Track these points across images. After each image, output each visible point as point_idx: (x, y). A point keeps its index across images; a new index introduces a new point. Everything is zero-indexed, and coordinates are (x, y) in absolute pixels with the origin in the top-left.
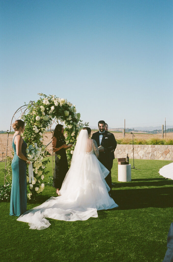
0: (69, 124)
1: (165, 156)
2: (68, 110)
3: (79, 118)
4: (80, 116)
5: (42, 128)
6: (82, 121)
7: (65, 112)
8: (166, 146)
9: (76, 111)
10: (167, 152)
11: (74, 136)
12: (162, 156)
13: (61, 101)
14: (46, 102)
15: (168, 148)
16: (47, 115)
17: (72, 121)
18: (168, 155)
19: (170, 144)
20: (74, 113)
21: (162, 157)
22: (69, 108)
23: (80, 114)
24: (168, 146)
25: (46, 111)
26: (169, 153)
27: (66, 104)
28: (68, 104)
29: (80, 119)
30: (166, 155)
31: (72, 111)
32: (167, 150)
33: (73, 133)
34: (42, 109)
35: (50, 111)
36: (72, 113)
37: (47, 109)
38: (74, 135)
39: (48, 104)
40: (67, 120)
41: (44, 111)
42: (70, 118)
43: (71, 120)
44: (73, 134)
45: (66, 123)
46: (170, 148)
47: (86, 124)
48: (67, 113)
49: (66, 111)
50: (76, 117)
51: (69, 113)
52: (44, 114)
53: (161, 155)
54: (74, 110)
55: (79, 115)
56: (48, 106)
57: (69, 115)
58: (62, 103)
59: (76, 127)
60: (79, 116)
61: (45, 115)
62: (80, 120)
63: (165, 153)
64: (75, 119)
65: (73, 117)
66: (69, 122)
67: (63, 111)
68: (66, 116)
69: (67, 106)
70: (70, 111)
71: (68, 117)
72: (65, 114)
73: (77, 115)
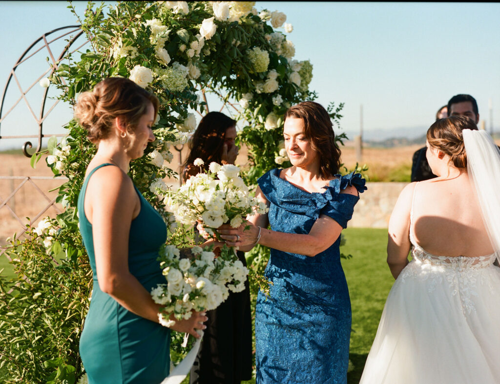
0: (268, 110)
2: (266, 46)
3: (307, 83)
4: (311, 76)
5: (162, 130)
7: (249, 52)
9: (292, 52)
11: (284, 164)
16: (176, 64)
17: (279, 97)
20: (288, 60)
22: (268, 37)
23: (311, 67)
31: (279, 52)
33: (282, 151)
34: (156, 31)
36: (278, 63)
37: (182, 33)
39: (180, 10)
40: (259, 90)
41: (163, 42)
42: (272, 85)
43: (275, 94)
45: (252, 107)
48: (261, 58)
49: (257, 49)
50: (296, 79)
51: (268, 60)
54: (283, 47)
55: (306, 70)
57: (270, 68)
58: (241, 13)
60: (308, 75)
64: (294, 86)
65: (286, 78)
66: (265, 101)
67: (243, 50)
68: (257, 75)
69: (259, 27)
70: (270, 50)
71: (262, 77)
72: (253, 61)
73: (299, 69)
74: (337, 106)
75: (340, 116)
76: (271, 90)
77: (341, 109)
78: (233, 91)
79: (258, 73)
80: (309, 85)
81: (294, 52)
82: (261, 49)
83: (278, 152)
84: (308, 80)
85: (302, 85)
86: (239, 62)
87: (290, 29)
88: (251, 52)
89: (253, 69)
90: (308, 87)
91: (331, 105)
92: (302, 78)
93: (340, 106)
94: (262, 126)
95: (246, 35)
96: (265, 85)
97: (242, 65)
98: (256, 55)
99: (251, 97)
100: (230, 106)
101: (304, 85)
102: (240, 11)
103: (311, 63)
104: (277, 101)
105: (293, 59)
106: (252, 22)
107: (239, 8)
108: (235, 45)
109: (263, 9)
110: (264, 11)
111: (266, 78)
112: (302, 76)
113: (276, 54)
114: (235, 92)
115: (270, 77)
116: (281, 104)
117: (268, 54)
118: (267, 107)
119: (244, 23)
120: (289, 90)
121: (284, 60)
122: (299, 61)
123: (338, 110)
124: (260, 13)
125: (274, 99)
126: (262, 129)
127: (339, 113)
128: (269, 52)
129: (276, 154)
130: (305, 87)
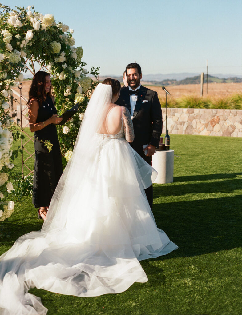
0: (60, 70)
1: (211, 127)
2: (59, 41)
3: (80, 58)
4: (82, 54)
5: (7, 80)
6: (84, 65)
7: (51, 43)
8: (214, 111)
9: (73, 43)
10: (215, 122)
11: (68, 96)
12: (206, 129)
13: (46, 19)
14: (14, 20)
15: (217, 115)
16: (15, 50)
17: (66, 64)
18: (217, 127)
19: (219, 108)
20: (71, 47)
21: (205, 131)
22: (61, 36)
23: (82, 50)
24: (217, 111)
25: (14, 41)
26: (218, 123)
27: (55, 28)
28: (58, 26)
29: (82, 61)
30: (213, 126)
31: (67, 43)
32: (215, 117)
33: (67, 90)
34: (7, 36)
35: (23, 42)
36: (65, 48)
37: (18, 36)
38: (70, 93)
39: (18, 26)
40: (56, 61)
41: (9, 41)
42: (62, 59)
43: (64, 63)
44: (68, 92)
45: (53, 68)
46: (221, 114)
47: (94, 71)
48: (57, 46)
49: (55, 42)
50: (75, 56)
51: (60, 47)
52: (10, 47)
53: (204, 126)
54: (69, 41)
55: (80, 51)
56: (17, 31)
57: (61, 51)
58: (47, 25)
59: (74, 77)
60: (80, 54)
61: (13, 51)
62: (83, 63)
63: (212, 123)
64: (73, 59)
65: (69, 56)
66: (59, 66)
67: (48, 43)
68: (55, 54)
69: (56, 31)
70: (62, 42)
71: (58, 55)
72: (53, 48)
73: (76, 51)
74: (95, 69)
75: (98, 73)
76: (62, 61)
77: (98, 70)
78: (45, 61)
79: (56, 53)
80: (81, 59)
81: (74, 43)
82: (57, 42)
83: (66, 90)
84: (80, 56)
85: (78, 58)
86: (46, 48)
87: (72, 32)
88: (52, 43)
89: (53, 51)
90: (81, 60)
91: (93, 68)
92: (78, 56)
93: (97, 69)
94: (58, 78)
95: (48, 36)
96: (59, 59)
97: (48, 50)
98: (54, 45)
99: (53, 64)
100: (44, 67)
101: (79, 59)
102: (46, 24)
103: (82, 48)
104: (65, 66)
105: (74, 46)
106: (53, 29)
107: (46, 23)
108: (44, 40)
109: (59, 22)
110: (59, 23)
111: (59, 55)
112: (77, 54)
113: (65, 44)
114: (46, 61)
115: (61, 55)
116: (66, 67)
117: (60, 45)
118: (60, 69)
119: (49, 30)
120: (70, 61)
121: (68, 46)
122: (76, 47)
123: (96, 71)
124: (57, 24)
125: (63, 65)
126: (59, 79)
127: (97, 72)
128: (61, 43)
129: (65, 92)
130: (79, 60)
